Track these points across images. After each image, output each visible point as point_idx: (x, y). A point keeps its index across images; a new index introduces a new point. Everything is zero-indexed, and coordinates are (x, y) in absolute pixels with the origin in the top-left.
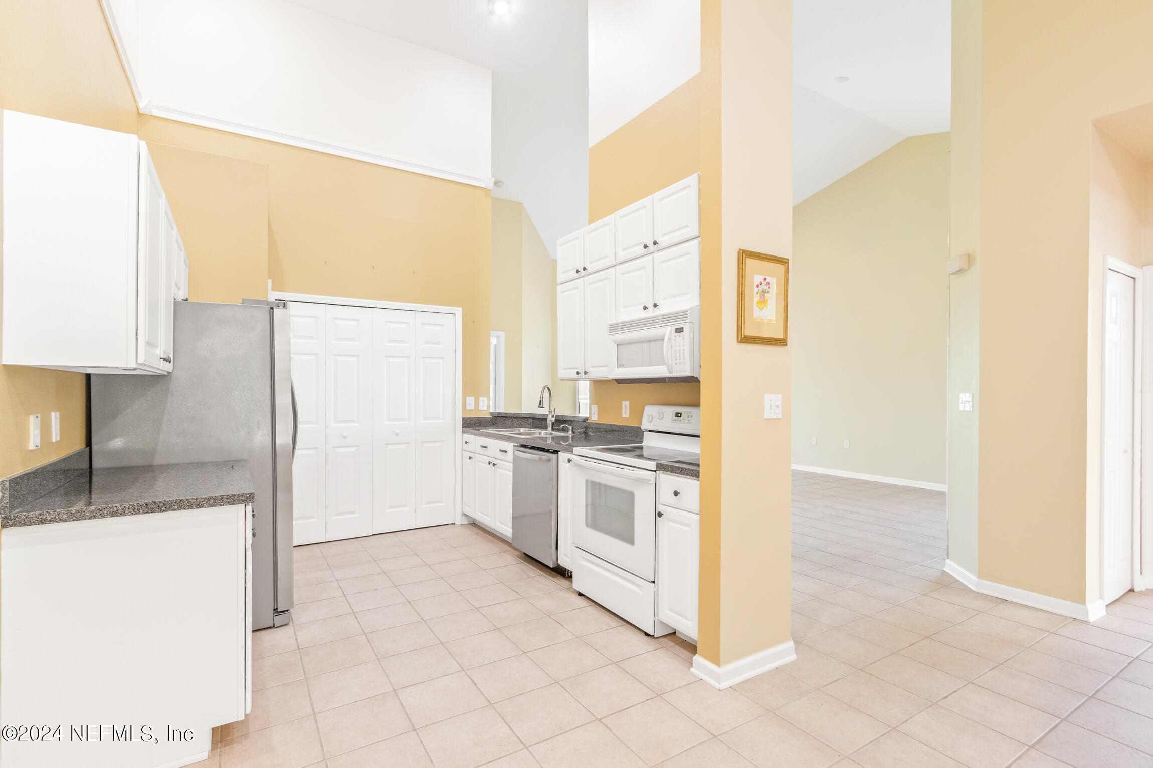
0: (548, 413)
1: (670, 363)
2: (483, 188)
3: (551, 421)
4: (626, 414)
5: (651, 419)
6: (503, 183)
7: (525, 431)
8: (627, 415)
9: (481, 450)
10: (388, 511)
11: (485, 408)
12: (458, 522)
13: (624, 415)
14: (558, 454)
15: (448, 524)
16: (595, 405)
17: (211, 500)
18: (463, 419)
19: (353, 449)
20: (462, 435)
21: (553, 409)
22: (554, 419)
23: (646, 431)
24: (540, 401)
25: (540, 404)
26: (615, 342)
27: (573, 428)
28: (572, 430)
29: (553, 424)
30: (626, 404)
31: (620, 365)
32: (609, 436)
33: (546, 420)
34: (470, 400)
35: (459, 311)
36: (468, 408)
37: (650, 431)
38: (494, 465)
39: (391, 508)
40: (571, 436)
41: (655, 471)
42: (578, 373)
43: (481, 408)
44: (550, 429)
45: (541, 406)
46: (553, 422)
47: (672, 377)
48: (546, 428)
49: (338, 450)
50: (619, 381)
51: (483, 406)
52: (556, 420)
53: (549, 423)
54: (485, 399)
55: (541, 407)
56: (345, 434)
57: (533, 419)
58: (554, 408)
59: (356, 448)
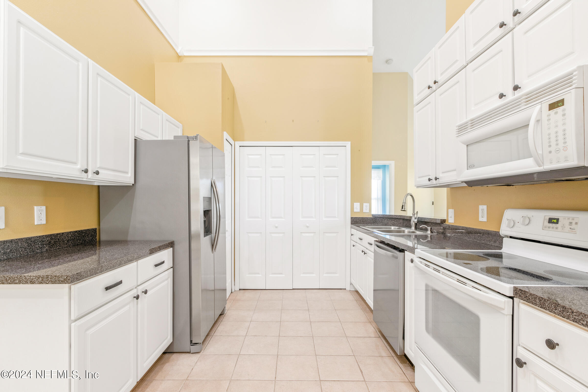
0: (412, 215)
1: (540, 152)
2: (367, 56)
3: (414, 222)
4: (483, 218)
5: (513, 225)
6: (392, 60)
7: (395, 228)
8: (485, 219)
9: (359, 241)
10: (302, 275)
11: (368, 211)
12: (348, 288)
13: (481, 219)
14: (404, 252)
15: (341, 289)
16: (452, 209)
17: (40, 278)
18: (352, 218)
19: (281, 235)
20: (351, 229)
21: (415, 213)
22: (416, 220)
23: (507, 236)
24: (403, 206)
25: (402, 208)
26: (464, 143)
27: (431, 229)
28: (431, 230)
29: (416, 224)
30: (483, 208)
31: (470, 166)
32: (466, 238)
33: (410, 220)
34: (357, 206)
35: (348, 144)
36: (355, 210)
37: (511, 237)
38: (365, 253)
39: (304, 273)
40: (429, 235)
41: (512, 298)
42: (430, 180)
43: (364, 211)
44: (413, 228)
45: (403, 209)
46: (416, 222)
47: (544, 170)
48: (410, 227)
49: (273, 235)
50: (471, 184)
51: (366, 210)
52: (418, 221)
53: (413, 224)
54: (368, 204)
55: (403, 211)
56: (276, 225)
57: (403, 219)
58: (417, 211)
59: (283, 234)
